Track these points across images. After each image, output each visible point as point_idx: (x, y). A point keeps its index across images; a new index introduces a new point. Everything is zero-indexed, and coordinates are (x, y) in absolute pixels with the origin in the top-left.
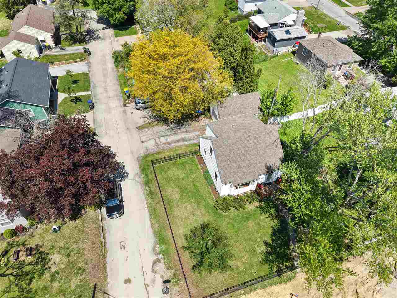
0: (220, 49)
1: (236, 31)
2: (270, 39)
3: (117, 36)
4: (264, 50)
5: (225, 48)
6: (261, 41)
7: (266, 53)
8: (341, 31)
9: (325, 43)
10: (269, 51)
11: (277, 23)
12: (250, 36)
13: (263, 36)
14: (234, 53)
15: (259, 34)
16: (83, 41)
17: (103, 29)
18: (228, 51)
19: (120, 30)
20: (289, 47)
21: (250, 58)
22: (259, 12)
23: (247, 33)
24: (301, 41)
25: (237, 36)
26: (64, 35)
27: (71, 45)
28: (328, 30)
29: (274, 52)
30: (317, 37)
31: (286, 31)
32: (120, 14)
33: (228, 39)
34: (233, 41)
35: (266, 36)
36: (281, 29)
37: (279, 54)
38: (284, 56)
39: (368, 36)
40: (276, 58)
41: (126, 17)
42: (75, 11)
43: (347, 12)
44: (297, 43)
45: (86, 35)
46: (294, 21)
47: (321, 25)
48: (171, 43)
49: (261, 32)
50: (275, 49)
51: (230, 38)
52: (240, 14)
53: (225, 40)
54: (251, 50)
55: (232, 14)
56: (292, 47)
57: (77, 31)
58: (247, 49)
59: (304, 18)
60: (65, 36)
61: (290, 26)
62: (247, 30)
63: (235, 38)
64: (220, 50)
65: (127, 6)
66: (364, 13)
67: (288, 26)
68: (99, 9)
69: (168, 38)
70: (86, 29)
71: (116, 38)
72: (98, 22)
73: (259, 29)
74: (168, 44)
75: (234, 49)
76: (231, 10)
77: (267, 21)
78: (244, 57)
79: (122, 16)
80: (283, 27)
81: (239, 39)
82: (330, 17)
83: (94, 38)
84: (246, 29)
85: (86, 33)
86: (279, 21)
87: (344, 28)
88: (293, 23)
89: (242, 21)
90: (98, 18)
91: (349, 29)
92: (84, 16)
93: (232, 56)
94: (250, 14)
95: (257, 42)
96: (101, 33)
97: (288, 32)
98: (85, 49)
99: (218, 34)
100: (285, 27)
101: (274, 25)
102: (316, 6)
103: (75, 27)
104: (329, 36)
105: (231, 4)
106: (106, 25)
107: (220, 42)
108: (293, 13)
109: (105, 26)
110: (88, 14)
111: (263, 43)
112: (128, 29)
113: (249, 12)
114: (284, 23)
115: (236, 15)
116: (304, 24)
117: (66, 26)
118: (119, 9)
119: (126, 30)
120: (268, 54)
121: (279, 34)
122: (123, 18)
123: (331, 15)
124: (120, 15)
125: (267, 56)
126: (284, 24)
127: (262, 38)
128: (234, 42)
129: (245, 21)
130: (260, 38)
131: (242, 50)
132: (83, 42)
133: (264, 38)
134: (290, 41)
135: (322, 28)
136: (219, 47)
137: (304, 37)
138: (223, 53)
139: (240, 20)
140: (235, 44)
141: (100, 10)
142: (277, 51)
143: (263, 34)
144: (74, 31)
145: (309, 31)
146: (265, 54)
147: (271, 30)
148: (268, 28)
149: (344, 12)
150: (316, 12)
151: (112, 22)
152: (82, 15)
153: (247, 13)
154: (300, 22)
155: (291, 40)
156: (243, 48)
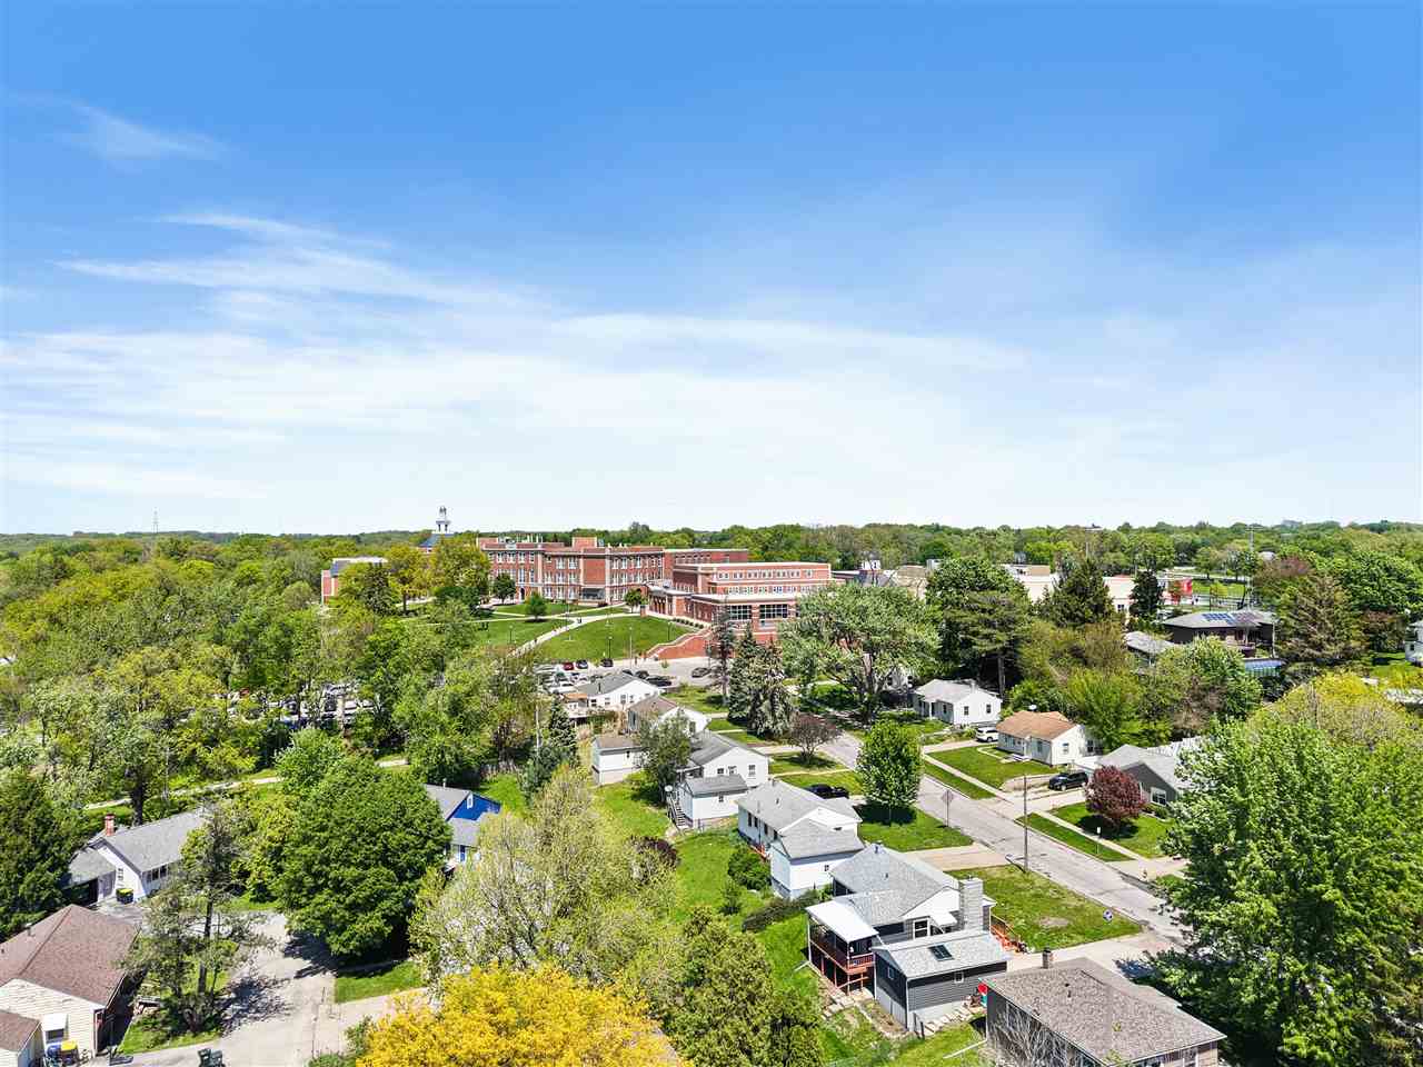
0: (700, 1025)
1: (751, 958)
2: (888, 980)
3: (341, 997)
4: (871, 1021)
5: (719, 1021)
6: (856, 986)
7: (880, 1029)
8: (1126, 938)
9: (1072, 983)
10: (891, 1024)
11: (901, 924)
12: (817, 971)
13: (862, 968)
14: (751, 1039)
15: (844, 963)
16: (209, 1025)
17: (300, 975)
18: (729, 1032)
19: (360, 975)
20: (959, 1005)
21: (802, 1054)
22: (838, 889)
23: (809, 962)
24: (990, 980)
25: (754, 973)
26: (146, 1005)
27: (158, 1042)
28: (1080, 938)
29: (910, 1025)
30: (1041, 964)
31: (933, 949)
32: (371, 918)
33: (724, 987)
34: (745, 994)
35: (870, 969)
36: (916, 941)
37: (927, 1032)
38: (948, 1038)
39: (1208, 950)
40: (920, 1047)
41: (388, 930)
42: (214, 921)
43: (1126, 877)
44: (983, 988)
45: (230, 1002)
46: (955, 914)
47: (1051, 922)
48: (509, 1015)
49: (851, 955)
50: (910, 1014)
51: (732, 984)
52: (779, 899)
53: (717, 993)
54: (803, 1024)
55: (752, 901)
56: (968, 1003)
57: (202, 987)
58: (787, 1022)
59: (985, 903)
60: (151, 1010)
61: (948, 929)
62: (805, 951)
63: (748, 982)
64: (701, 1031)
65: (399, 893)
66: (1182, 876)
67: (939, 932)
68: (301, 907)
69: (501, 998)
70: (238, 981)
71: (336, 1008)
72: (289, 952)
73: (842, 945)
74: (500, 1017)
75: (749, 1023)
76: (750, 887)
77: (865, 917)
78: (781, 1053)
79: (377, 924)
80: (924, 934)
81: (764, 985)
82: (1075, 895)
83: (257, 1011)
84: (801, 948)
85: (233, 995)
86: (906, 918)
87: (1131, 928)
88: (952, 920)
89: (787, 923)
90: (288, 939)
91: (1151, 929)
92: (239, 934)
93: (743, 1051)
94: (811, 897)
95: (844, 990)
96: (284, 994)
97: (940, 952)
98: (209, 1054)
99: (692, 971)
100: (932, 934)
101: (891, 931)
102: (1021, 863)
103: (197, 976)
104: (1084, 959)
105: (747, 870)
106: (314, 962)
107: (701, 998)
108: (946, 888)
109: (307, 964)
110: (257, 929)
111: (866, 993)
112: (389, 968)
113: (808, 893)
114: (926, 922)
115: (767, 902)
116: (994, 922)
117: (164, 972)
118: (369, 905)
119: (382, 974)
120: (887, 1034)
121: (912, 958)
122: (380, 932)
123: (1078, 889)
124: (370, 923)
125: (885, 1045)
126: (924, 924)
127: (858, 976)
128: (748, 998)
129: (798, 920)
130: (853, 977)
131: (774, 1027)
132: (209, 1031)
133: (865, 974)
134: (955, 982)
135: (1057, 930)
136: (697, 1016)
137: (1001, 966)
138: (713, 1040)
139: (780, 917)
140: (753, 1004)
141: (302, 911)
142: (918, 1022)
143: (860, 961)
144: (190, 987)
145: (1014, 943)
146: (880, 1036)
147: (885, 947)
148: (874, 942)
149: (1118, 878)
150: (1027, 881)
151: (335, 947)
152: (234, 931)
153: (802, 893)
154: (974, 915)
155: (959, 978)
156: (775, 1020)
